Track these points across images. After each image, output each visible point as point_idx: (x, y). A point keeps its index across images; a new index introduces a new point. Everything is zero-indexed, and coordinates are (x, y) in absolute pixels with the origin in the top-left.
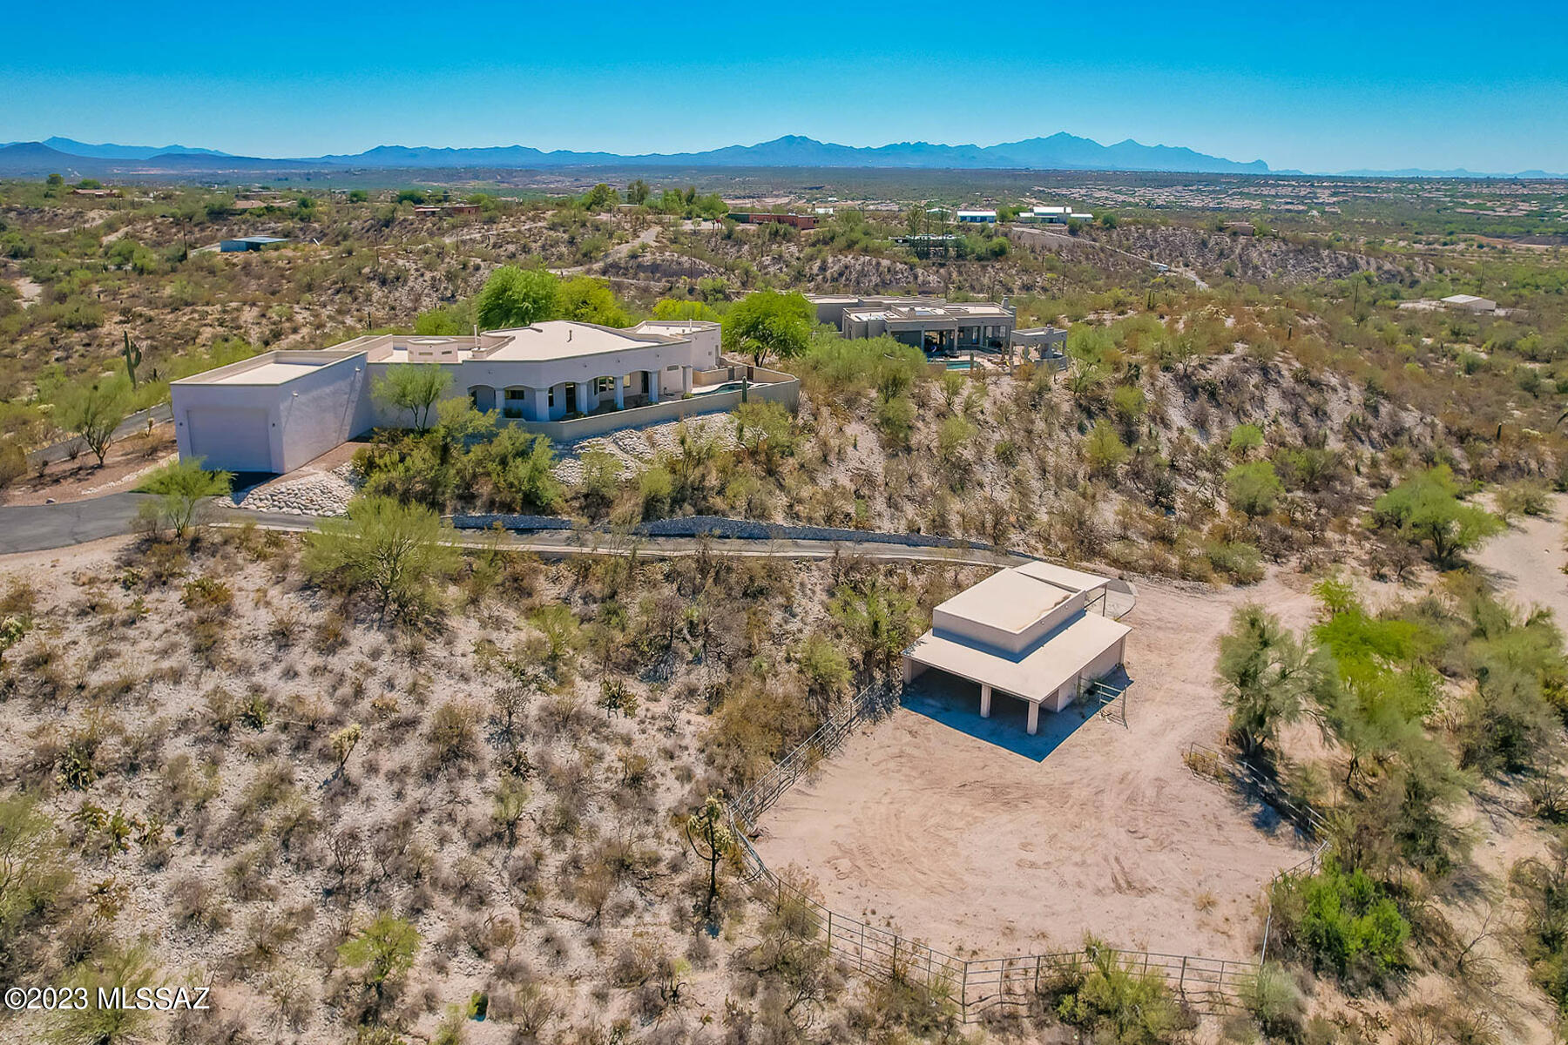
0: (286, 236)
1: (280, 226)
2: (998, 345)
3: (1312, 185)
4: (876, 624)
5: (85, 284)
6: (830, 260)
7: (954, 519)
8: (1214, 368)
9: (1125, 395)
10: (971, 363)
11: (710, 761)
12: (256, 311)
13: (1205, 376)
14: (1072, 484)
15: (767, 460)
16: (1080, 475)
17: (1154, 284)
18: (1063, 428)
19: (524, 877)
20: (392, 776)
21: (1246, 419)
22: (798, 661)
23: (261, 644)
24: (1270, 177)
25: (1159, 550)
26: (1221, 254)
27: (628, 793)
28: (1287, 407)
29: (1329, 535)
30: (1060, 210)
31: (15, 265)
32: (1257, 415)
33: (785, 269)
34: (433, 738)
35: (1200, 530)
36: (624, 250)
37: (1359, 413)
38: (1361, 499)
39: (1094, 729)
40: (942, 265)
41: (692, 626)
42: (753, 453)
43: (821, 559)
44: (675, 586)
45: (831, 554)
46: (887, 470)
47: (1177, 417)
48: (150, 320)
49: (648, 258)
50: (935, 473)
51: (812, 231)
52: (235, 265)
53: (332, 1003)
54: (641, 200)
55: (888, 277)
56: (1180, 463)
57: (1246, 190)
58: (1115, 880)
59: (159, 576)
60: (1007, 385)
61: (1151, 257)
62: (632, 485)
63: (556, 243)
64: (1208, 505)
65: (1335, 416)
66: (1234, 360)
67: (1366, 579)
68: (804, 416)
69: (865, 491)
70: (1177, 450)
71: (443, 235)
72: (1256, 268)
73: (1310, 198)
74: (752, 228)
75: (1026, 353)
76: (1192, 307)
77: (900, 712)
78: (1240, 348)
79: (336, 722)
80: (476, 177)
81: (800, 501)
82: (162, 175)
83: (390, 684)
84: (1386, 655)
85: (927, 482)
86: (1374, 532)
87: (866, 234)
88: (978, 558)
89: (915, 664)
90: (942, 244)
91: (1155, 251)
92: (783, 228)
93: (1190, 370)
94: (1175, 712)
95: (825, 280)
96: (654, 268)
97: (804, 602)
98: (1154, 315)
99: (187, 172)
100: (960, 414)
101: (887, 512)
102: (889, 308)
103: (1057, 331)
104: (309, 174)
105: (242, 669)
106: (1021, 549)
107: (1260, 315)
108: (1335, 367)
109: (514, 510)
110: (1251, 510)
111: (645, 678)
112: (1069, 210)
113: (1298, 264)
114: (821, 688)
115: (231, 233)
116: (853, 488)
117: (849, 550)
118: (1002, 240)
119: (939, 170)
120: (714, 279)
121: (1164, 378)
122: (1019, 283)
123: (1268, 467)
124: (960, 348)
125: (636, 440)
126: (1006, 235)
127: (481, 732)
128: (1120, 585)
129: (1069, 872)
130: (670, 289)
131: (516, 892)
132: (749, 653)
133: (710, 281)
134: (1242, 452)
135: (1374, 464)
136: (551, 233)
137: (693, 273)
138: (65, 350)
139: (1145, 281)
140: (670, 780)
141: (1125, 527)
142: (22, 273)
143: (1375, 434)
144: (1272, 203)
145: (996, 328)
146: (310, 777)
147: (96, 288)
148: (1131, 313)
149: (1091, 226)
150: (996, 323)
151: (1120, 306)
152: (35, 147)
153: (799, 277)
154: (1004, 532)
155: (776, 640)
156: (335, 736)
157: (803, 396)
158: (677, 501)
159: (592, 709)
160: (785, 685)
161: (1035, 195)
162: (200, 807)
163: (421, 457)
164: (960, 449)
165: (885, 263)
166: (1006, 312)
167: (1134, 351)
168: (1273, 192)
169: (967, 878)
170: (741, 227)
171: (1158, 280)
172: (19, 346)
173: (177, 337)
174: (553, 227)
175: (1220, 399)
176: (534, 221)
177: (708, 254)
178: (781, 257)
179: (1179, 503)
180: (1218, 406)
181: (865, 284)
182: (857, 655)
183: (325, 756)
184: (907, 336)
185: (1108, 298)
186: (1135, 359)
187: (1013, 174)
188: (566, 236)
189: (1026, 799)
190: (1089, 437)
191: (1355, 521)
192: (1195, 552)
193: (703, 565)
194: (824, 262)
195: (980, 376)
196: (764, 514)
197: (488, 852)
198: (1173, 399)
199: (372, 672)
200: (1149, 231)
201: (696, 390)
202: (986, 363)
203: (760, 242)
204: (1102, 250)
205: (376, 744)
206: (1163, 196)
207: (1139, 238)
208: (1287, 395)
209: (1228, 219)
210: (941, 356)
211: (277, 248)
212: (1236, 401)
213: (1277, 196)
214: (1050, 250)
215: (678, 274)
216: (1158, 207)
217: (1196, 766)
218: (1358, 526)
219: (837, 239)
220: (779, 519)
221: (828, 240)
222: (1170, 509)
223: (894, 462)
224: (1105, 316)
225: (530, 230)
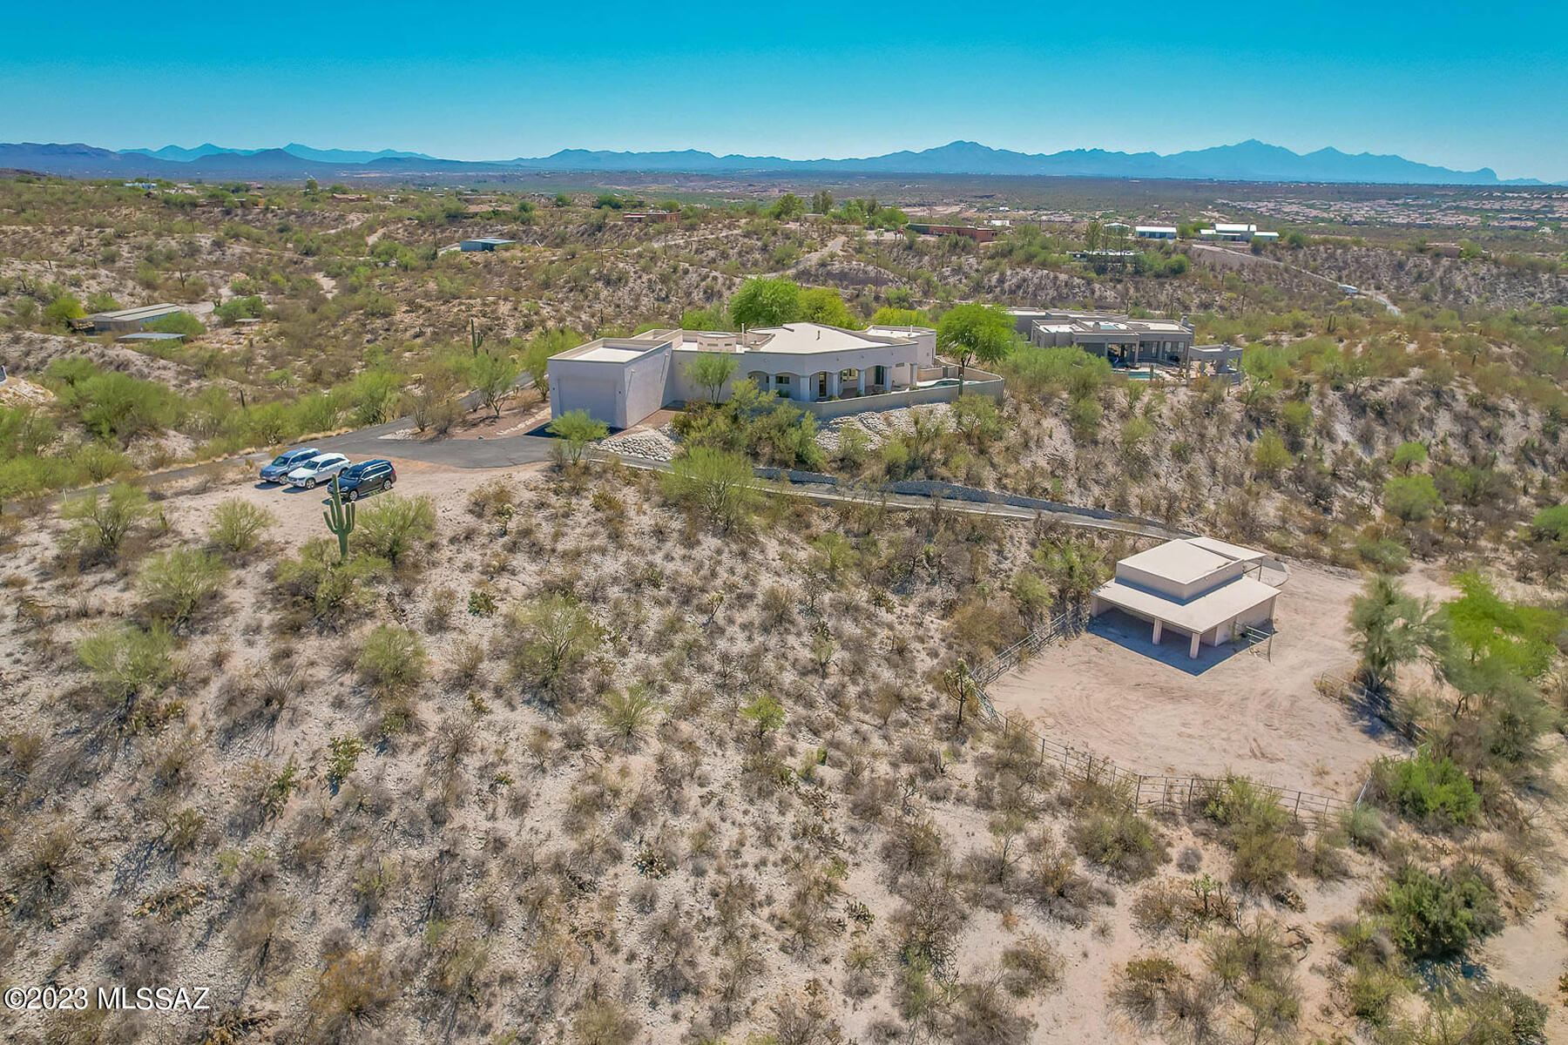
0: (512, 238)
1: (506, 228)
2: (1177, 360)
3: (1550, 198)
4: (1071, 568)
5: (369, 279)
6: (1009, 273)
7: (1133, 500)
8: (1385, 389)
9: (1294, 409)
10: (1151, 375)
11: (950, 647)
12: (509, 305)
13: (1374, 396)
14: (1239, 482)
15: (979, 441)
16: (1247, 475)
17: (1340, 308)
18: (1234, 435)
19: (835, 695)
20: (744, 627)
21: (1413, 438)
22: (1010, 590)
23: (647, 537)
24: (1498, 188)
25: (1312, 541)
26: (1419, 277)
27: (896, 658)
28: (1457, 429)
29: (1483, 543)
30: (1244, 228)
31: (310, 261)
32: (1426, 435)
33: (964, 281)
34: (766, 607)
35: (1354, 529)
36: (814, 258)
37: (1536, 439)
38: (1523, 516)
39: (1242, 659)
40: (1120, 281)
41: (929, 559)
42: (968, 436)
43: (1026, 520)
44: (914, 530)
45: (1033, 517)
46: (1078, 458)
47: (1342, 431)
48: (429, 310)
49: (836, 267)
50: (1117, 465)
51: (991, 244)
52: (478, 264)
53: (737, 740)
54: (825, 211)
55: (1065, 291)
56: (1342, 473)
57: (1464, 204)
58: (1252, 751)
59: (573, 488)
60: (1183, 395)
61: (1340, 279)
62: (876, 454)
63: (750, 250)
64: (1364, 511)
65: (1509, 440)
66: (1408, 383)
67: (1512, 582)
68: (1007, 410)
69: (1059, 472)
70: (1340, 460)
71: (650, 240)
72: (1458, 292)
73: (1545, 213)
74: (932, 239)
75: (1202, 368)
76: (1373, 332)
77: (1086, 636)
78: (1415, 373)
79: (703, 590)
80: (655, 181)
81: (1006, 476)
82: (381, 178)
83: (732, 571)
84: (1505, 628)
85: (1111, 469)
86: (1530, 544)
87: (1044, 248)
88: (1152, 532)
89: (1101, 600)
90: (1120, 259)
91: (1345, 273)
92: (962, 240)
93: (1360, 390)
94: (1313, 656)
95: (1003, 292)
96: (842, 277)
97: (1013, 550)
98: (1332, 338)
99: (400, 175)
100: (1141, 418)
101: (1078, 491)
102: (1074, 321)
103: (1233, 348)
104: (504, 176)
105: (639, 551)
106: (1190, 530)
107: (1446, 342)
108: (1517, 394)
109: (789, 467)
110: (1406, 516)
111: (896, 592)
112: (1253, 228)
113: (1511, 288)
114: (1028, 609)
115: (466, 235)
116: (1050, 469)
117: (1047, 515)
118: (1181, 257)
119: (1116, 179)
120: (898, 289)
121: (1333, 397)
122: (1197, 301)
123: (1430, 481)
124: (1140, 361)
125: (876, 420)
126: (1185, 252)
127: (795, 609)
128: (1276, 565)
129: (1217, 742)
130: (858, 296)
131: (831, 704)
132: (973, 581)
133: (894, 289)
134: (1405, 467)
135: (1545, 485)
136: (746, 240)
137: (878, 281)
138: (372, 333)
139: (1330, 303)
140: (923, 655)
141: (1284, 521)
142: (317, 268)
143: (1550, 459)
144: (1494, 218)
145: (1175, 344)
146: (693, 620)
147: (377, 282)
148: (1310, 335)
149: (1276, 245)
150: (1175, 339)
151: (1299, 328)
152: (277, 154)
153: (978, 288)
154: (1176, 514)
155: (994, 574)
156: (706, 598)
157: (1006, 393)
158: (912, 468)
159: (865, 605)
160: (1001, 604)
161: (1217, 208)
162: (636, 627)
163: (721, 423)
164: (1139, 445)
165: (1063, 277)
166: (1185, 330)
167: (1307, 371)
168: (1497, 206)
169: (1140, 738)
170: (922, 238)
171: (1344, 303)
172: (339, 330)
173: (452, 325)
174: (747, 235)
175: (1388, 417)
176: (729, 228)
177: (893, 265)
178: (960, 268)
179: (1337, 505)
180: (1385, 424)
181: (1042, 296)
182: (1054, 590)
183: (701, 609)
184: (1093, 346)
185: (1287, 319)
186: (1305, 378)
187: (1194, 185)
188: (759, 243)
189: (1187, 698)
190: (1255, 444)
191: (1512, 533)
192: (1347, 546)
193: (936, 516)
194: (1003, 274)
195: (1159, 385)
196: (979, 483)
197: (810, 678)
198: (1341, 416)
199: (719, 562)
200: (1339, 251)
201: (919, 384)
202: (1165, 374)
203: (940, 253)
204: (1286, 270)
205: (730, 607)
206: (1362, 212)
207: (1327, 259)
208: (1458, 418)
209: (1434, 238)
210: (1122, 367)
211: (507, 249)
212: (1404, 422)
213: (1502, 210)
214: (1231, 269)
215: (865, 282)
216: (1355, 223)
217: (1324, 691)
218: (1515, 538)
219: (1015, 252)
220: (991, 488)
221: (1007, 253)
222: (1327, 510)
223: (1084, 451)
224: (1283, 338)
225: (727, 237)
